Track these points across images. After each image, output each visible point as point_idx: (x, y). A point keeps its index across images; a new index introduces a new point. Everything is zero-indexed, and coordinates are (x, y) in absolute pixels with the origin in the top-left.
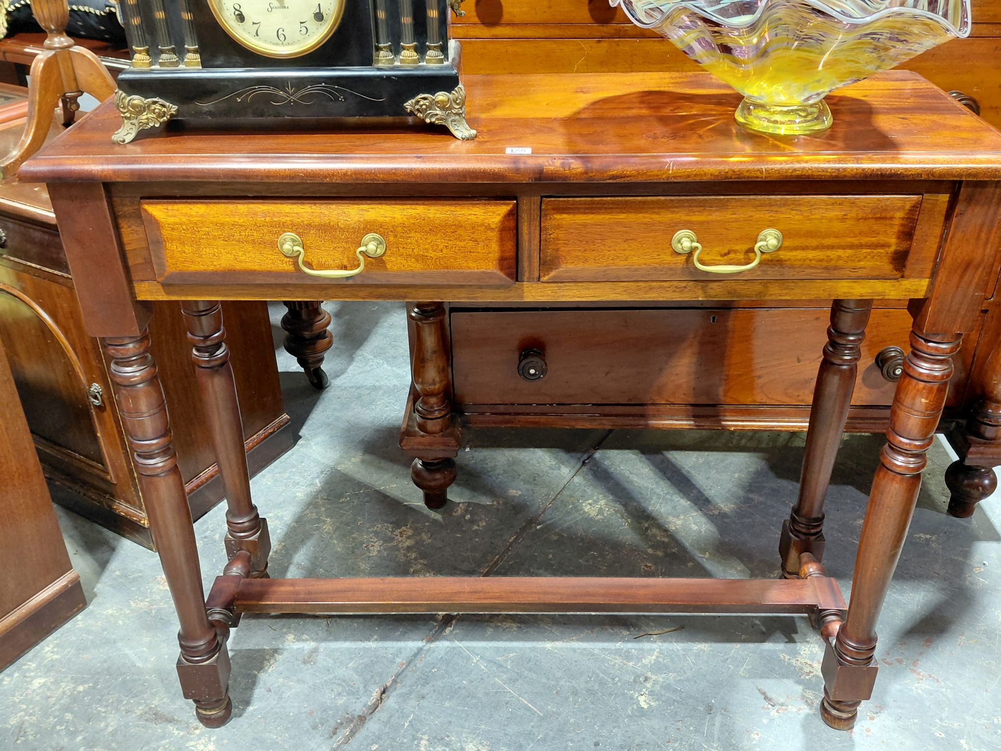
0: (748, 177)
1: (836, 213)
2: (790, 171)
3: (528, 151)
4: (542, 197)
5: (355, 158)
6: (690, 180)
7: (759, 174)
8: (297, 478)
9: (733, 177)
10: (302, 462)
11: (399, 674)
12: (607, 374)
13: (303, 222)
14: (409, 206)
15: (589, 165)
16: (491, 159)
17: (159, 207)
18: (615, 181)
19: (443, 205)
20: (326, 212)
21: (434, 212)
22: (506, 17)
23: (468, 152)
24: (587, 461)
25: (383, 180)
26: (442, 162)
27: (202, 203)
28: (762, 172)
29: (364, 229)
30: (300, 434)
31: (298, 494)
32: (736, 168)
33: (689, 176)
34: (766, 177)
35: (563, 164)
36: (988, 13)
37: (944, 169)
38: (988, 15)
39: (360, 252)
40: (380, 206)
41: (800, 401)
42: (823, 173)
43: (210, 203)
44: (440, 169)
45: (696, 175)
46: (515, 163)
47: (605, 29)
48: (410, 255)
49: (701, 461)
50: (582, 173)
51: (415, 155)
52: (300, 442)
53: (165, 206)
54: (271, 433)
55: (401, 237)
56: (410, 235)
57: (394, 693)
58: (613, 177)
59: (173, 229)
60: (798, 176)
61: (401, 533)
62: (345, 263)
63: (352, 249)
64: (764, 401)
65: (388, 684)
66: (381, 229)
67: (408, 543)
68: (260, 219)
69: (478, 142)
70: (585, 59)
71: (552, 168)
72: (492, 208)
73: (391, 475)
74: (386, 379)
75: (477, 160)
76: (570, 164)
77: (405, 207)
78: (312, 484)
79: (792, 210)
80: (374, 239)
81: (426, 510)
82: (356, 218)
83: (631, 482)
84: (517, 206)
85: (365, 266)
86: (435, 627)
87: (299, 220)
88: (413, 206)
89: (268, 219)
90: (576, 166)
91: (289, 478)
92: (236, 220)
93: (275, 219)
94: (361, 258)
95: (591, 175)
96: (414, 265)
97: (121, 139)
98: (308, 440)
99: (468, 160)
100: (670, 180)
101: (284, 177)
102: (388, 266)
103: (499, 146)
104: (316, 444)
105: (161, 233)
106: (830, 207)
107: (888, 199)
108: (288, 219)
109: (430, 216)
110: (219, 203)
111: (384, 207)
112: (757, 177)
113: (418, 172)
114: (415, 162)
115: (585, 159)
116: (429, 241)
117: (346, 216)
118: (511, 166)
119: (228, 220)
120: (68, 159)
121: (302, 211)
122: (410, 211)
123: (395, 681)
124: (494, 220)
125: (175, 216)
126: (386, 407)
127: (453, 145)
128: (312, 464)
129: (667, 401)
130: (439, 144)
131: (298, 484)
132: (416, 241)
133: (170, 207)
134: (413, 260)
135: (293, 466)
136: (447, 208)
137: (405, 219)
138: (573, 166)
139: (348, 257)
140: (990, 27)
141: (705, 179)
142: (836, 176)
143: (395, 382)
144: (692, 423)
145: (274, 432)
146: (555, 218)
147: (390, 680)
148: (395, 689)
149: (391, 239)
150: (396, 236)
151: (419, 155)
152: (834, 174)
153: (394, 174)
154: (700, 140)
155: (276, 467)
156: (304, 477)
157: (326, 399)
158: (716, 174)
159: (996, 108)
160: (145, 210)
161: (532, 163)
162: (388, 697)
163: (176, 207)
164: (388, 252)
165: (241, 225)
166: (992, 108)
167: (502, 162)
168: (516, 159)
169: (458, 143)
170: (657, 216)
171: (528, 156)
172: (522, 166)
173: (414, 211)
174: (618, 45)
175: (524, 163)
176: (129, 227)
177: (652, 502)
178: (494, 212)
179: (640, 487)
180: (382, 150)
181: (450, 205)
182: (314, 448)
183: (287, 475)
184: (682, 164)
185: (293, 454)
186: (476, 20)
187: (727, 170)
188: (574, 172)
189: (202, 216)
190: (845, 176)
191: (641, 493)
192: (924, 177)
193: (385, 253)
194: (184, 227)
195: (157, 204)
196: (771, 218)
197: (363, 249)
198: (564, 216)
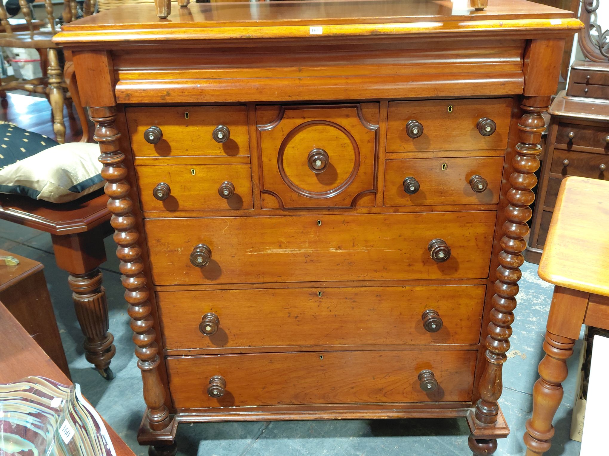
12: (263, 388)
22: (181, 207)
24: (264, 431)
36: (451, 200)
38: (451, 201)
41: (377, 400)
47: (238, 212)
64: (357, 401)
70: (229, 227)
129: (301, 402)
140: (453, 207)
159: (463, 246)
166: (460, 247)
174: (246, 220)
186: (164, 209)
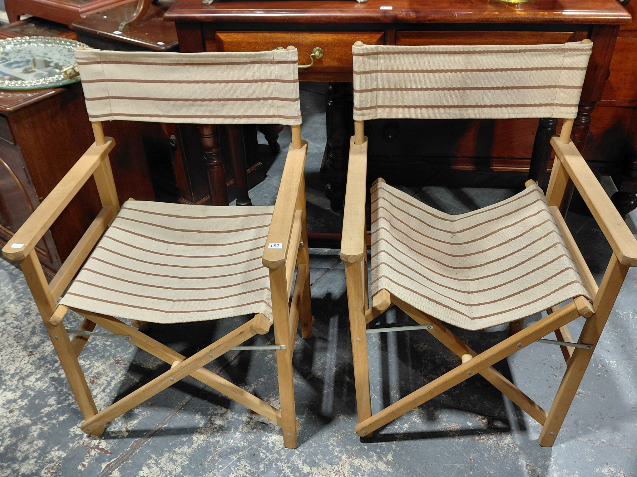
0: (492, 21)
1: (534, 40)
2: (511, 19)
3: (390, 8)
4: (396, 30)
5: (312, 11)
6: (465, 22)
7: (497, 20)
8: (266, 195)
9: (485, 21)
10: (268, 188)
11: (319, 279)
13: (287, 41)
14: (335, 34)
15: (419, 15)
16: (374, 12)
17: (224, 34)
18: (430, 22)
19: (350, 34)
20: (297, 37)
21: (346, 37)
23: (363, 8)
25: (324, 21)
26: (351, 13)
27: (242, 33)
28: (498, 19)
29: (314, 45)
30: (267, 174)
31: (267, 202)
32: (486, 17)
33: (464, 20)
34: (500, 22)
35: (406, 14)
37: (583, 19)
39: (312, 56)
40: (322, 34)
42: (526, 20)
43: (246, 33)
44: (350, 16)
45: (468, 20)
46: (384, 13)
48: (334, 58)
49: (480, 192)
50: (415, 18)
51: (339, 10)
52: (267, 178)
53: (226, 34)
54: (254, 171)
55: (331, 49)
56: (335, 48)
57: (316, 286)
58: (429, 20)
59: (229, 45)
60: (515, 21)
61: (319, 221)
62: (304, 62)
63: (308, 55)
65: (313, 282)
66: (322, 45)
67: (322, 225)
68: (267, 40)
69: (368, 4)
71: (401, 16)
72: (373, 35)
73: (314, 195)
74: (311, 149)
75: (367, 12)
76: (410, 14)
77: (333, 34)
78: (273, 198)
79: (513, 38)
80: (318, 50)
81: (332, 211)
82: (311, 40)
83: (441, 202)
84: (385, 35)
85: (314, 63)
86: (336, 260)
87: (285, 41)
88: (337, 34)
89: (271, 40)
90: (413, 15)
91: (262, 194)
92: (257, 40)
93: (275, 40)
94: (312, 59)
95: (419, 19)
96: (336, 63)
97: (207, 3)
98: (271, 177)
99: (363, 12)
100: (456, 22)
101: (280, 20)
102: (324, 64)
103: (377, 6)
104: (275, 179)
105: (224, 47)
106: (531, 37)
107: (559, 34)
108: (280, 40)
109: (345, 39)
110: (250, 33)
111: (323, 34)
112: (496, 21)
113: (340, 17)
114: (339, 13)
115: (417, 12)
116: (343, 51)
117: (306, 39)
118: (383, 15)
119: (253, 40)
120: (185, 11)
121: (287, 36)
122: (335, 36)
123: (316, 281)
124: (374, 41)
125: (230, 39)
126: (311, 163)
127: (356, 6)
128: (273, 189)
130: (350, 5)
131: (267, 197)
132: (338, 51)
133: (228, 34)
134: (336, 60)
135: (264, 189)
136: (352, 35)
137: (333, 40)
138: (411, 15)
139: (306, 59)
141: (472, 22)
142: (533, 22)
143: (316, 151)
144: (474, 167)
145: (255, 170)
146: (402, 41)
147: (314, 281)
148: (317, 284)
149: (326, 50)
150: (328, 49)
151: (341, 10)
152: (532, 20)
153: (329, 18)
154: (472, 4)
155: (255, 189)
156: (269, 194)
157: (279, 158)
158: (477, 19)
160: (217, 36)
161: (392, 14)
162: (313, 288)
163: (231, 34)
164: (324, 56)
165: (259, 43)
167: (378, 13)
168: (385, 11)
169: (359, 5)
170: (450, 40)
171: (391, 10)
172: (388, 15)
173: (337, 37)
175: (389, 13)
176: (209, 44)
177: (451, 211)
178: (374, 37)
179: (445, 204)
180: (324, 8)
181: (353, 34)
182: (274, 181)
183: (261, 193)
184: (462, 15)
185: (263, 184)
187: (482, 18)
188: (411, 18)
189: (242, 39)
190: (537, 21)
191: (446, 207)
192: (574, 22)
193: (323, 57)
194: (234, 44)
195: (223, 33)
196: (503, 42)
197: (313, 54)
198: (406, 39)
